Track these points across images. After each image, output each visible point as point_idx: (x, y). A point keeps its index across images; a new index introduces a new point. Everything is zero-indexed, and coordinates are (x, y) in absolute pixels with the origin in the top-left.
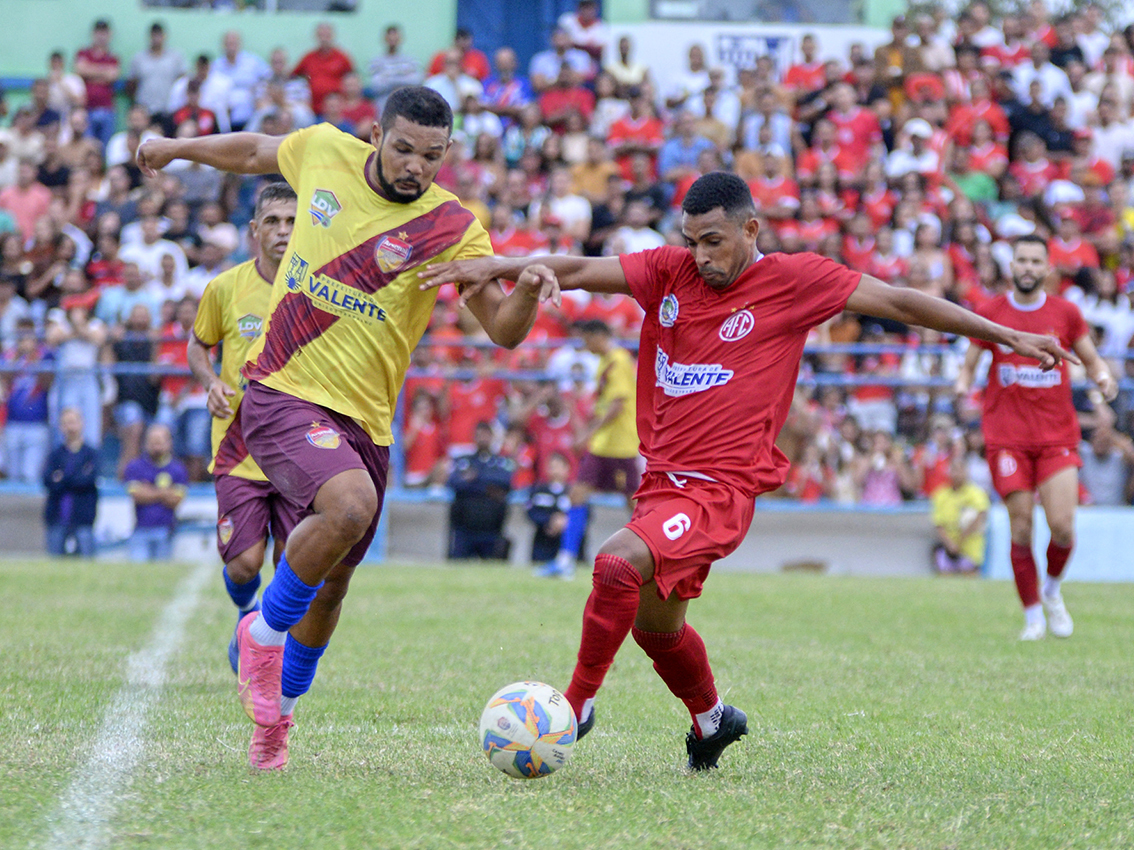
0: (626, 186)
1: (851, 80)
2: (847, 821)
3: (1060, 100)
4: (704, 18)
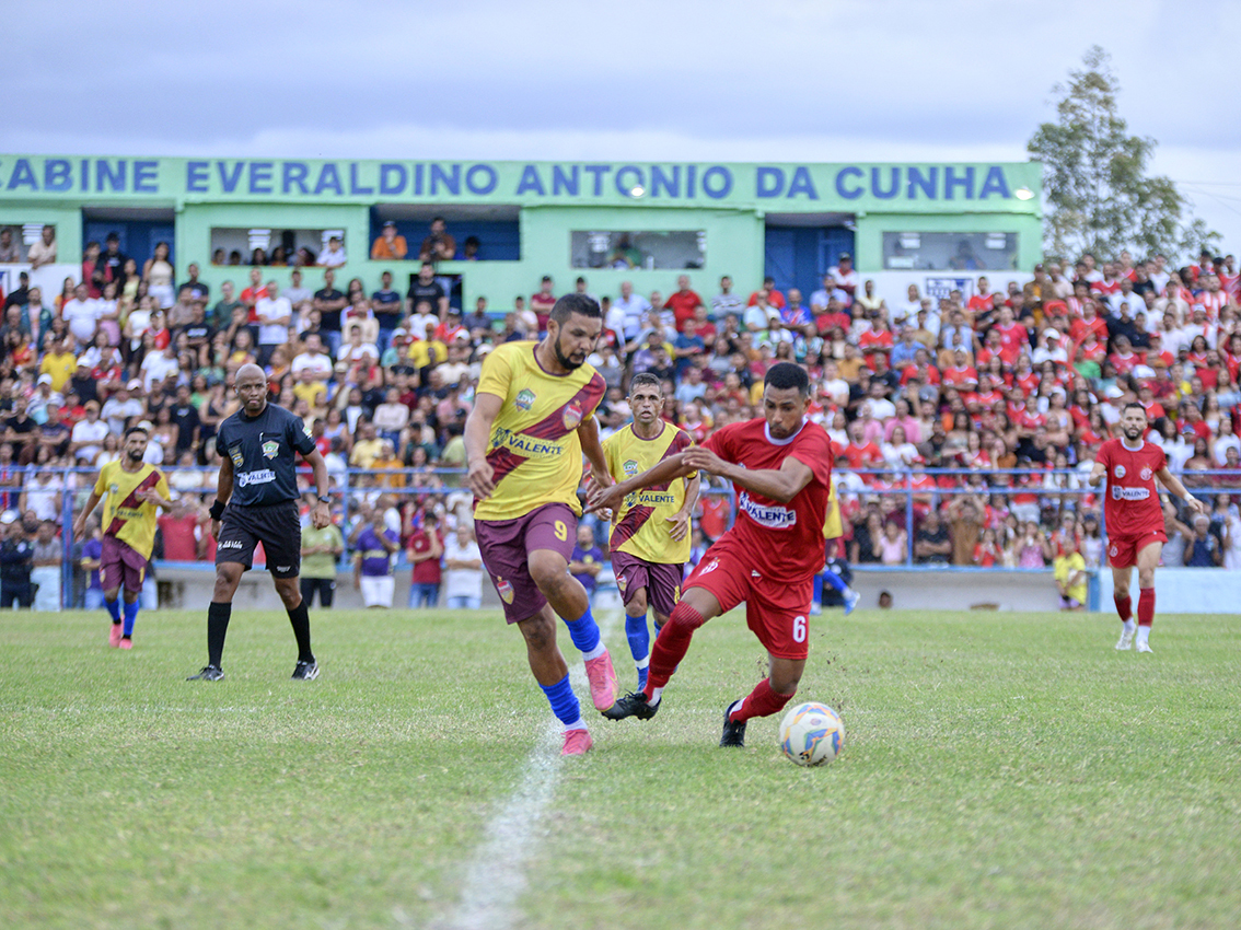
0: (871, 373)
1: (1009, 304)
2: (1015, 764)
3: (1140, 314)
4: (917, 268)
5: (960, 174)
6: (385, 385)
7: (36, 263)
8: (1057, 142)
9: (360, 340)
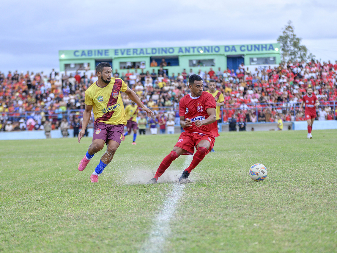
0: (249, 85)
1: (275, 71)
2: (279, 160)
3: (300, 72)
4: (257, 64)
5: (264, 46)
6: (154, 91)
7: (86, 70)
8: (283, 39)
9: (149, 82)
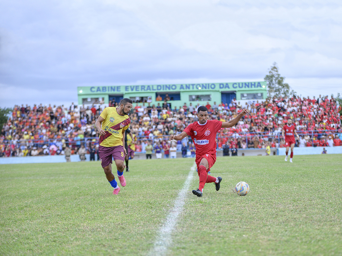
4: (247, 99)
5: (253, 84)
6: (159, 122)
7: (101, 104)
8: (269, 78)
9: (155, 114)
